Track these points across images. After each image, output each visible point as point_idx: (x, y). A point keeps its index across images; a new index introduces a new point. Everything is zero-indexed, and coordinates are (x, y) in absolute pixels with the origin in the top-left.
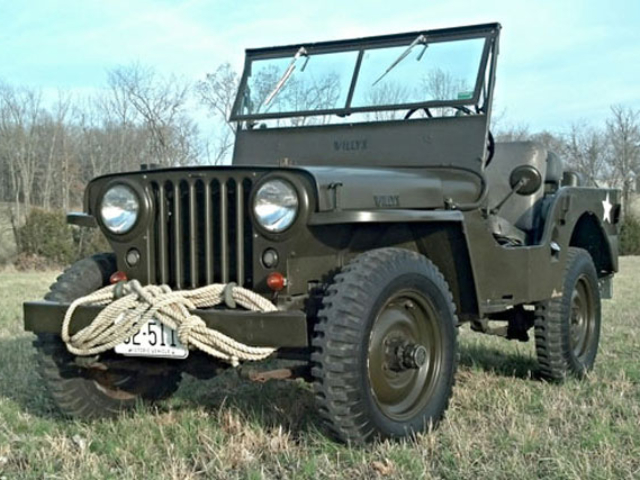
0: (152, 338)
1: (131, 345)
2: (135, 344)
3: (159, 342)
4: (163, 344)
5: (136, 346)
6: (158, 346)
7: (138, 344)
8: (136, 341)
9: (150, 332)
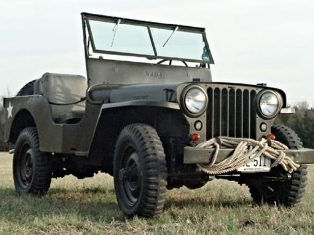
0: (255, 163)
1: (245, 167)
2: (247, 166)
3: (259, 164)
4: (260, 166)
5: (248, 168)
6: (258, 167)
7: (249, 166)
8: (248, 165)
9: (255, 160)
